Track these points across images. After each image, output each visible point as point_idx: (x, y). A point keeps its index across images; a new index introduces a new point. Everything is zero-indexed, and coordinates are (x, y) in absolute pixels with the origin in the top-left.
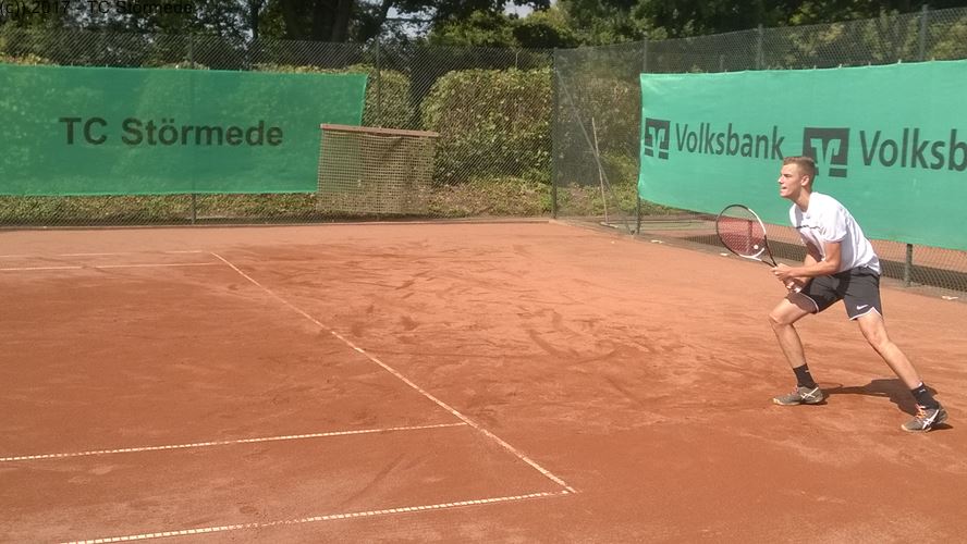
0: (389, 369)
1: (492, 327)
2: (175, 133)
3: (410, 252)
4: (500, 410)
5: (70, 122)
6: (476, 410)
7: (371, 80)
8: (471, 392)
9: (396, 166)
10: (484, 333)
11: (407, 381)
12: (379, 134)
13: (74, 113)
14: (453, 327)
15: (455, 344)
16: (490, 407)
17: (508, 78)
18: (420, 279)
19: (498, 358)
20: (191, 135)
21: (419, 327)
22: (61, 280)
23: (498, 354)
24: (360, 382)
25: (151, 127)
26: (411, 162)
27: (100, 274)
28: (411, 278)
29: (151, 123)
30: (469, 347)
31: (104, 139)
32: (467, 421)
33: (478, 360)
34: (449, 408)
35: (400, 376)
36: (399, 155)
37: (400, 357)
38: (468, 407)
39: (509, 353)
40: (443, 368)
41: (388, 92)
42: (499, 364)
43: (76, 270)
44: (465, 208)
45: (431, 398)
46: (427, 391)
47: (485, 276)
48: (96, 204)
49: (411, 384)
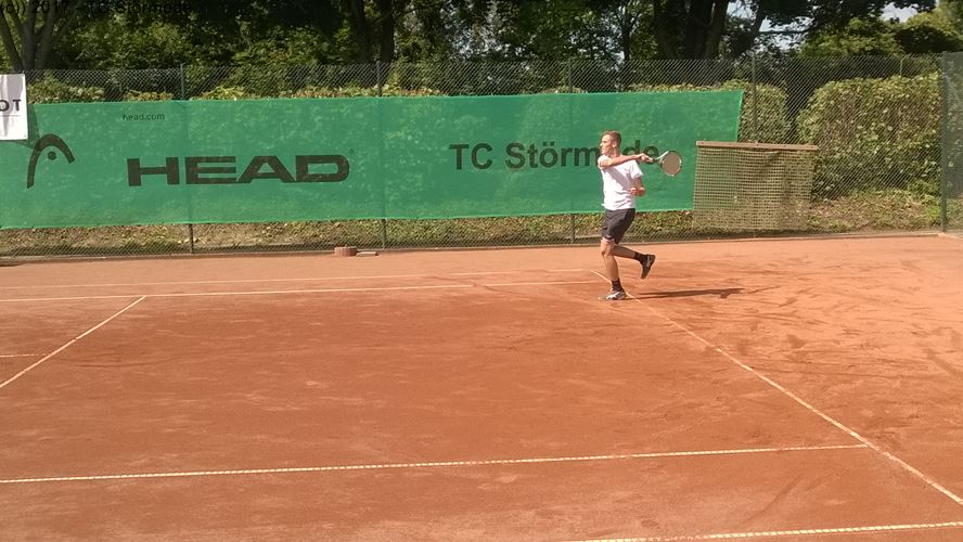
0: (779, 387)
1: (884, 346)
2: (555, 156)
3: (790, 269)
4: (902, 432)
5: (459, 148)
6: (877, 432)
7: (747, 95)
8: (869, 413)
9: (773, 181)
10: (877, 353)
11: (800, 401)
12: (754, 149)
13: (462, 141)
14: (842, 345)
15: (846, 363)
16: (891, 429)
17: (891, 86)
18: (804, 296)
19: (895, 378)
20: (570, 157)
21: (808, 345)
22: (455, 297)
23: (894, 373)
24: (751, 400)
25: (532, 151)
26: (788, 177)
27: (490, 292)
28: (794, 295)
29: (532, 147)
30: (861, 367)
31: (489, 163)
32: (867, 443)
33: (874, 379)
34: (846, 429)
35: (792, 395)
36: (777, 170)
37: (790, 375)
38: (867, 429)
39: (906, 373)
40: (835, 388)
41: (763, 106)
42: (897, 384)
43: (468, 288)
44: (845, 223)
45: (826, 418)
46: (821, 410)
47: (873, 292)
48: (482, 226)
49: (804, 404)
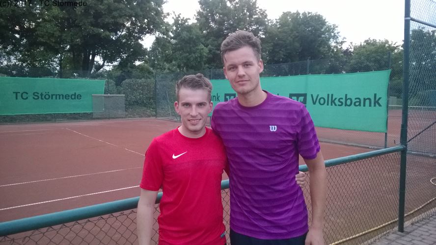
2: (49, 96)
5: (17, 93)
20: (54, 97)
25: (42, 95)
29: (42, 93)
31: (27, 98)
